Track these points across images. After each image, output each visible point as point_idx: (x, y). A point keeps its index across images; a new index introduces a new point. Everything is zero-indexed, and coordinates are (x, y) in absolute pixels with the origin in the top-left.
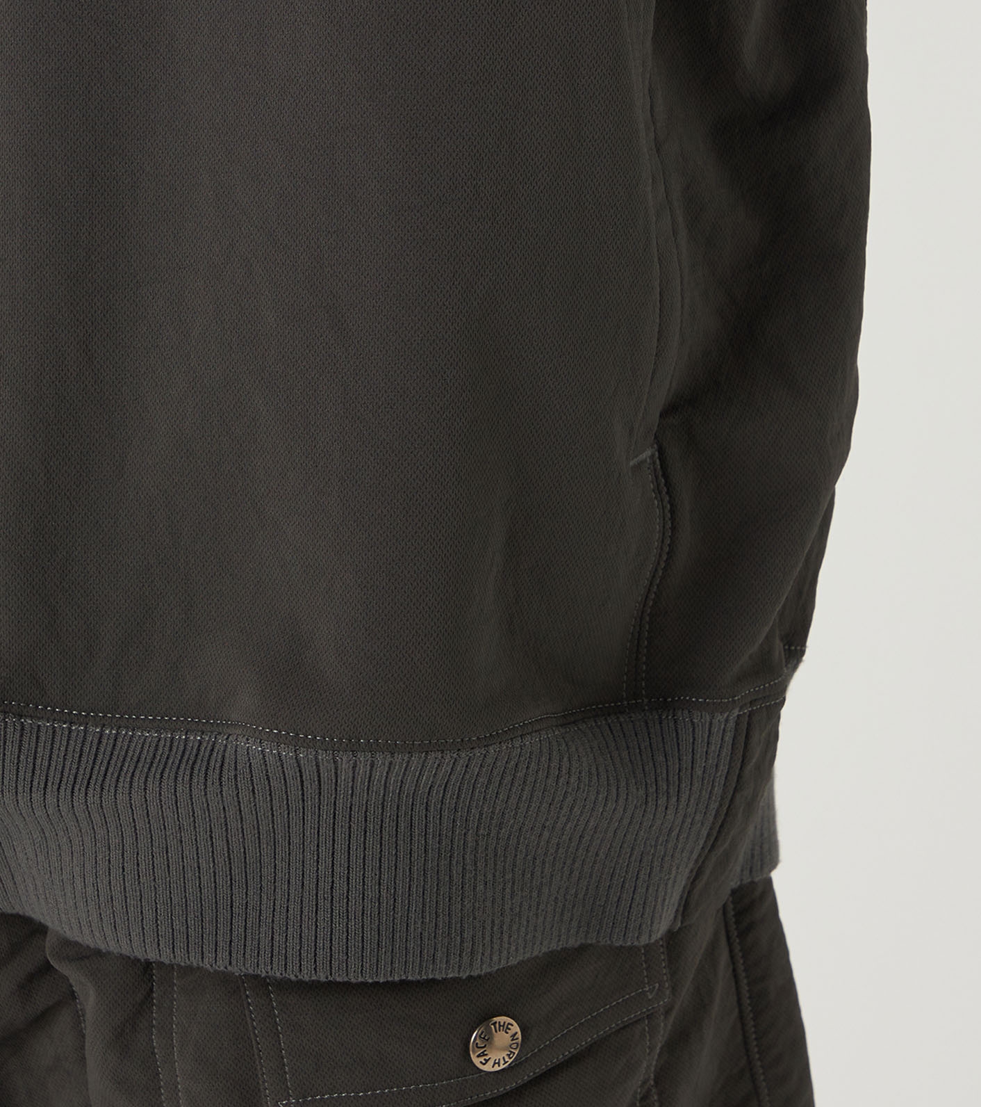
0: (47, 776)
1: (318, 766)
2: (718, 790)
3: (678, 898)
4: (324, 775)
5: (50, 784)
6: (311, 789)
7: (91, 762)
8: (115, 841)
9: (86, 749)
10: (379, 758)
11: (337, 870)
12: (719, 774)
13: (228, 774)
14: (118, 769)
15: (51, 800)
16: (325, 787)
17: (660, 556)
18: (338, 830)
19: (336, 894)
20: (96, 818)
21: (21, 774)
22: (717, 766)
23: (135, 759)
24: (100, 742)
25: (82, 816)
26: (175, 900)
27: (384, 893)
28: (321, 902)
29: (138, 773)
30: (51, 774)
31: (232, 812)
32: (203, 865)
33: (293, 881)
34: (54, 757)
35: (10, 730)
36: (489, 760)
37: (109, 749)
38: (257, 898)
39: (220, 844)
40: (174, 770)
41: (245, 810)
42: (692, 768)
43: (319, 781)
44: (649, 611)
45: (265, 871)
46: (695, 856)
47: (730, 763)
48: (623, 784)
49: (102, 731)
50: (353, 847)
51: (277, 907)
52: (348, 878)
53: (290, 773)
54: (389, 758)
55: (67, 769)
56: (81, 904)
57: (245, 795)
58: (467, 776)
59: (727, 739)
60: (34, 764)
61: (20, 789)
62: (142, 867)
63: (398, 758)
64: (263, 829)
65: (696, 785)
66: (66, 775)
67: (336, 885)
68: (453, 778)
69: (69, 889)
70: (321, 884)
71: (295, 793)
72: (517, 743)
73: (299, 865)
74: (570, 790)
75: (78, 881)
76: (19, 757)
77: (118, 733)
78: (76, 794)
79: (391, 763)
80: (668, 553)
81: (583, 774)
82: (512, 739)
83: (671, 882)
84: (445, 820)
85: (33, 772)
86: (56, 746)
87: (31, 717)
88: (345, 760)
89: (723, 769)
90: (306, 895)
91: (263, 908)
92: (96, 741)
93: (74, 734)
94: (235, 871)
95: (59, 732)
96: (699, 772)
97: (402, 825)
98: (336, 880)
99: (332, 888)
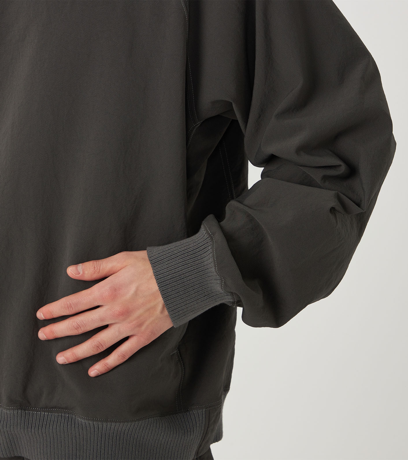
0: (32, 425)
1: (98, 425)
2: (203, 428)
3: (195, 452)
4: (100, 427)
5: (32, 427)
6: (96, 430)
7: (42, 421)
8: (48, 440)
9: (41, 418)
10: (113, 424)
11: (102, 447)
12: (203, 425)
13: (77, 426)
14: (49, 423)
15: (33, 431)
16: (100, 429)
17: (182, 375)
18: (102, 438)
19: (102, 453)
20: (44, 435)
21: (26, 424)
22: (202, 423)
23: (53, 421)
24: (44, 416)
25: (40, 434)
26: (63, 454)
27: (113, 453)
28: (98, 455)
29: (54, 424)
30: (33, 424)
31: (77, 434)
32: (70, 446)
33: (91, 450)
34: (33, 420)
35: (23, 413)
36: (140, 424)
37: (46, 418)
38: (82, 453)
39: (74, 441)
40: (63, 424)
41: (81, 434)
42: (196, 424)
43: (98, 428)
44: (181, 389)
45: (84, 448)
46: (198, 443)
47: (205, 422)
48: (177, 430)
49: (44, 413)
50: (106, 442)
51: (87, 456)
52: (105, 450)
53: (91, 427)
54: (115, 424)
55: (37, 423)
56: (39, 454)
57: (81, 430)
58: (134, 428)
59: (203, 416)
60: (29, 422)
61: (25, 428)
62: (55, 446)
63: (117, 424)
64: (85, 438)
65: (198, 428)
66: (36, 424)
67: (102, 451)
68: (131, 428)
69: (36, 450)
70: (98, 451)
71: (92, 430)
72: (147, 420)
73: (93, 446)
74: (163, 431)
75: (39, 449)
76: (25, 420)
77: (48, 414)
78: (39, 429)
79: (115, 425)
80: (184, 375)
81: (166, 427)
82: (146, 419)
83: (192, 450)
84: (128, 437)
85: (28, 424)
86: (34, 417)
87: (27, 410)
88: (105, 424)
89: (204, 423)
90: (94, 453)
91: (84, 456)
92: (43, 416)
93: (38, 415)
94: (77, 447)
95: (34, 414)
96: (198, 425)
97: (118, 437)
98: (102, 450)
99: (101, 452)
